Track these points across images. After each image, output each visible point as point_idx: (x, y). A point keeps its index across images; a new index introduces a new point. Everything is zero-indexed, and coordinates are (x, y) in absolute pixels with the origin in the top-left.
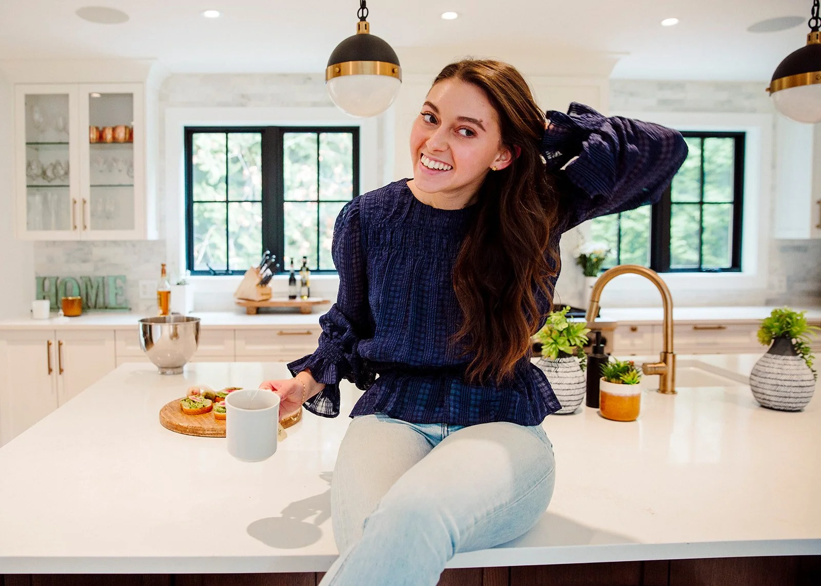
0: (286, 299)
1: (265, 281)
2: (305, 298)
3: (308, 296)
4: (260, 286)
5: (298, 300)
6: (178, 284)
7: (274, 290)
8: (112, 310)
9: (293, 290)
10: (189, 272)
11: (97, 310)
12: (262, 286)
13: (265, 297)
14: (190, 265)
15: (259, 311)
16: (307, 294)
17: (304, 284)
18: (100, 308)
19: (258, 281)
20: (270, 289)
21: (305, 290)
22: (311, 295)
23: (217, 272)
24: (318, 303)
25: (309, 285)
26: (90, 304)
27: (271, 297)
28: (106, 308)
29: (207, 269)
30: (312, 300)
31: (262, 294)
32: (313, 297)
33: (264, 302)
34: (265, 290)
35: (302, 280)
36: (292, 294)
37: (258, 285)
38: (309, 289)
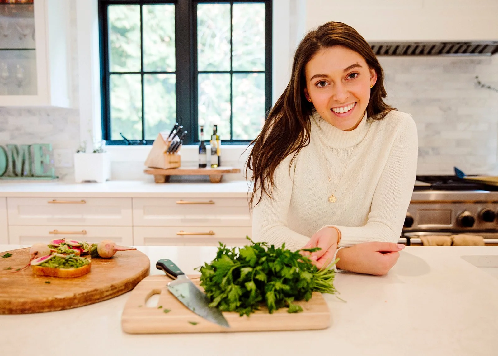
0: (196, 168)
1: (173, 149)
2: (215, 166)
3: (219, 165)
4: (168, 153)
5: (208, 168)
6: (95, 152)
7: (183, 159)
8: (38, 178)
9: (203, 159)
10: (104, 142)
11: (24, 178)
12: (170, 153)
13: (173, 165)
14: (106, 135)
15: (168, 179)
16: (217, 163)
17: (214, 152)
18: (26, 176)
19: (165, 148)
20: (180, 157)
21: (215, 159)
22: (222, 164)
23: (131, 142)
24: (228, 171)
25: (219, 154)
26: (17, 173)
27: (180, 166)
28: (33, 176)
29: (122, 139)
30: (221, 168)
31: (170, 163)
32: (223, 166)
33: (171, 170)
34: (173, 158)
35: (212, 149)
36: (202, 163)
37: (166, 152)
38: (219, 157)
